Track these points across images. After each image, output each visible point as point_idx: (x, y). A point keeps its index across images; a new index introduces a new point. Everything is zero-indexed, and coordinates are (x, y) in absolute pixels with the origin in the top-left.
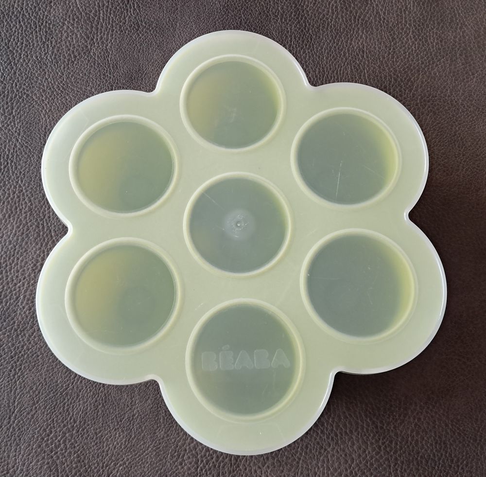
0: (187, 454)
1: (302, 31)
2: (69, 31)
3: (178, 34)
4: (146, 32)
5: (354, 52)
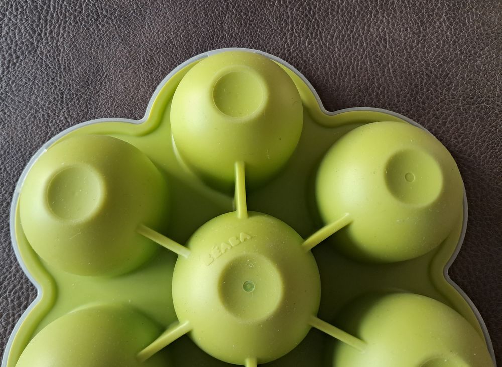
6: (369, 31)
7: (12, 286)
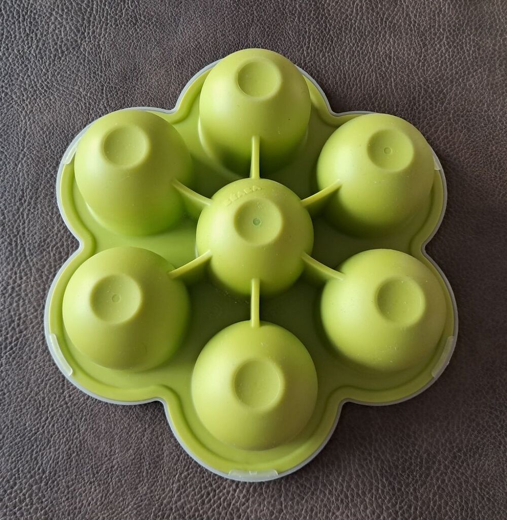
0: (173, 514)
1: (322, 32)
2: (57, 23)
3: (181, 30)
4: (145, 27)
5: (380, 58)
6: (377, 49)
7: (54, 243)
